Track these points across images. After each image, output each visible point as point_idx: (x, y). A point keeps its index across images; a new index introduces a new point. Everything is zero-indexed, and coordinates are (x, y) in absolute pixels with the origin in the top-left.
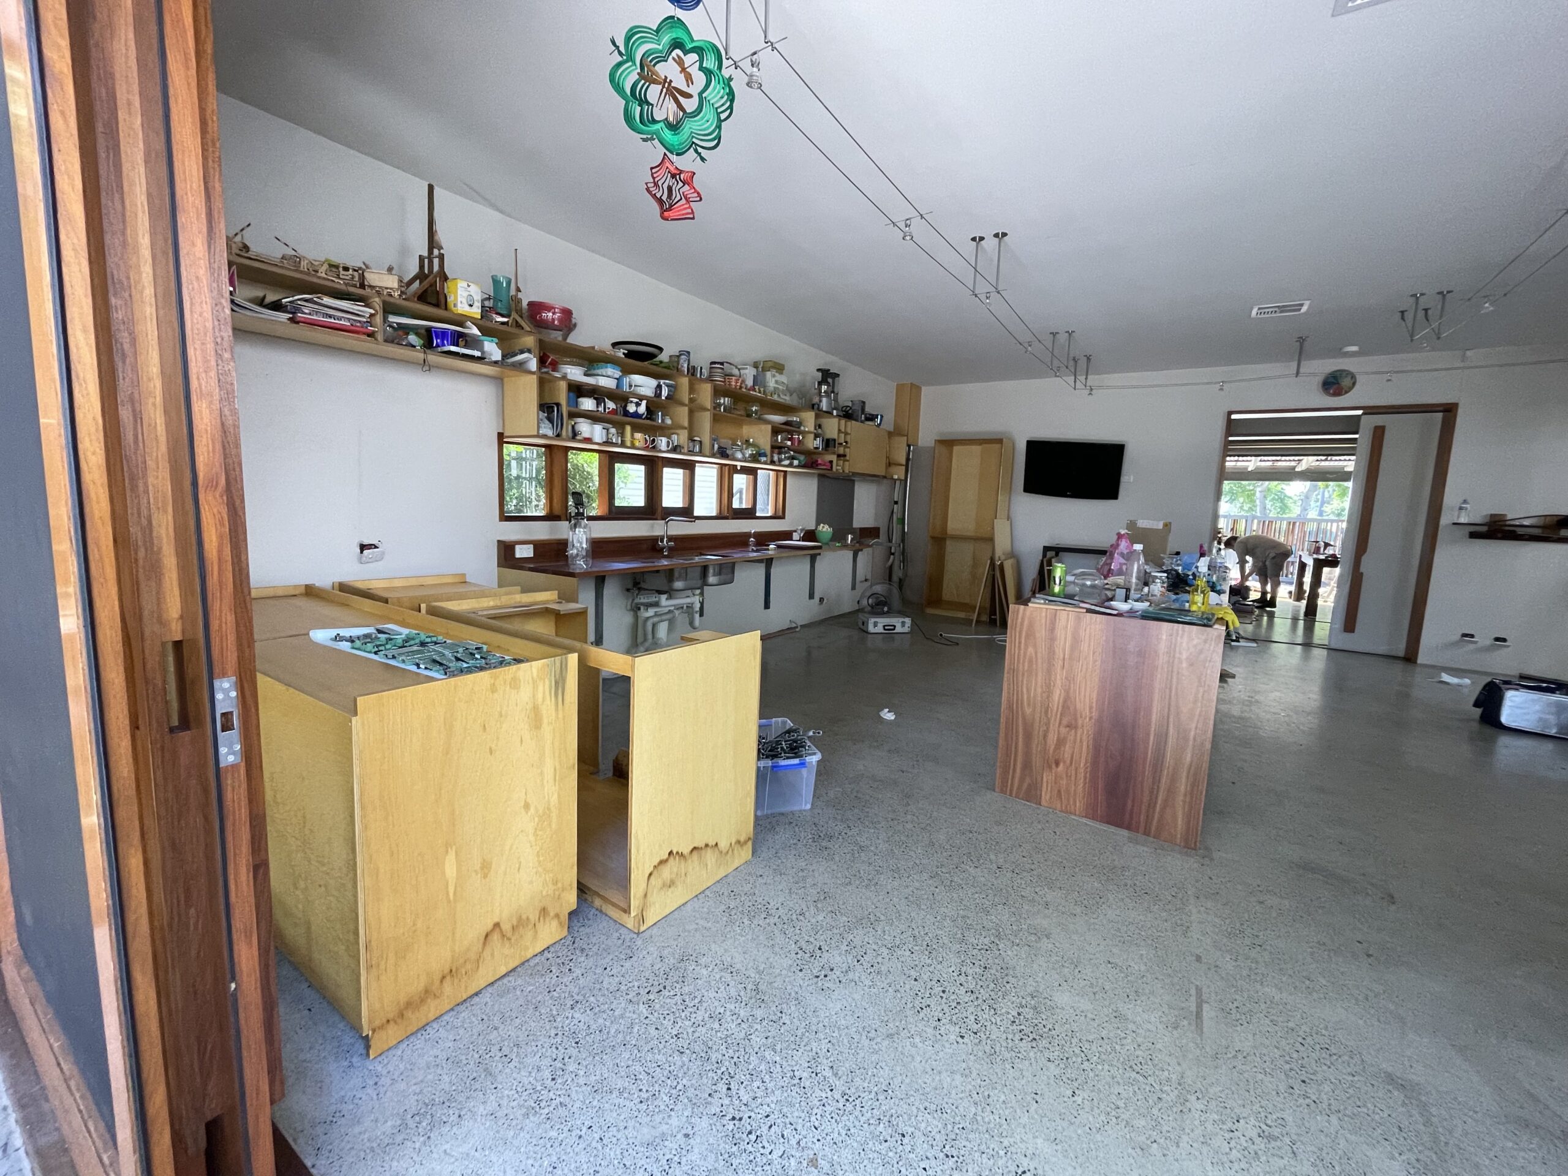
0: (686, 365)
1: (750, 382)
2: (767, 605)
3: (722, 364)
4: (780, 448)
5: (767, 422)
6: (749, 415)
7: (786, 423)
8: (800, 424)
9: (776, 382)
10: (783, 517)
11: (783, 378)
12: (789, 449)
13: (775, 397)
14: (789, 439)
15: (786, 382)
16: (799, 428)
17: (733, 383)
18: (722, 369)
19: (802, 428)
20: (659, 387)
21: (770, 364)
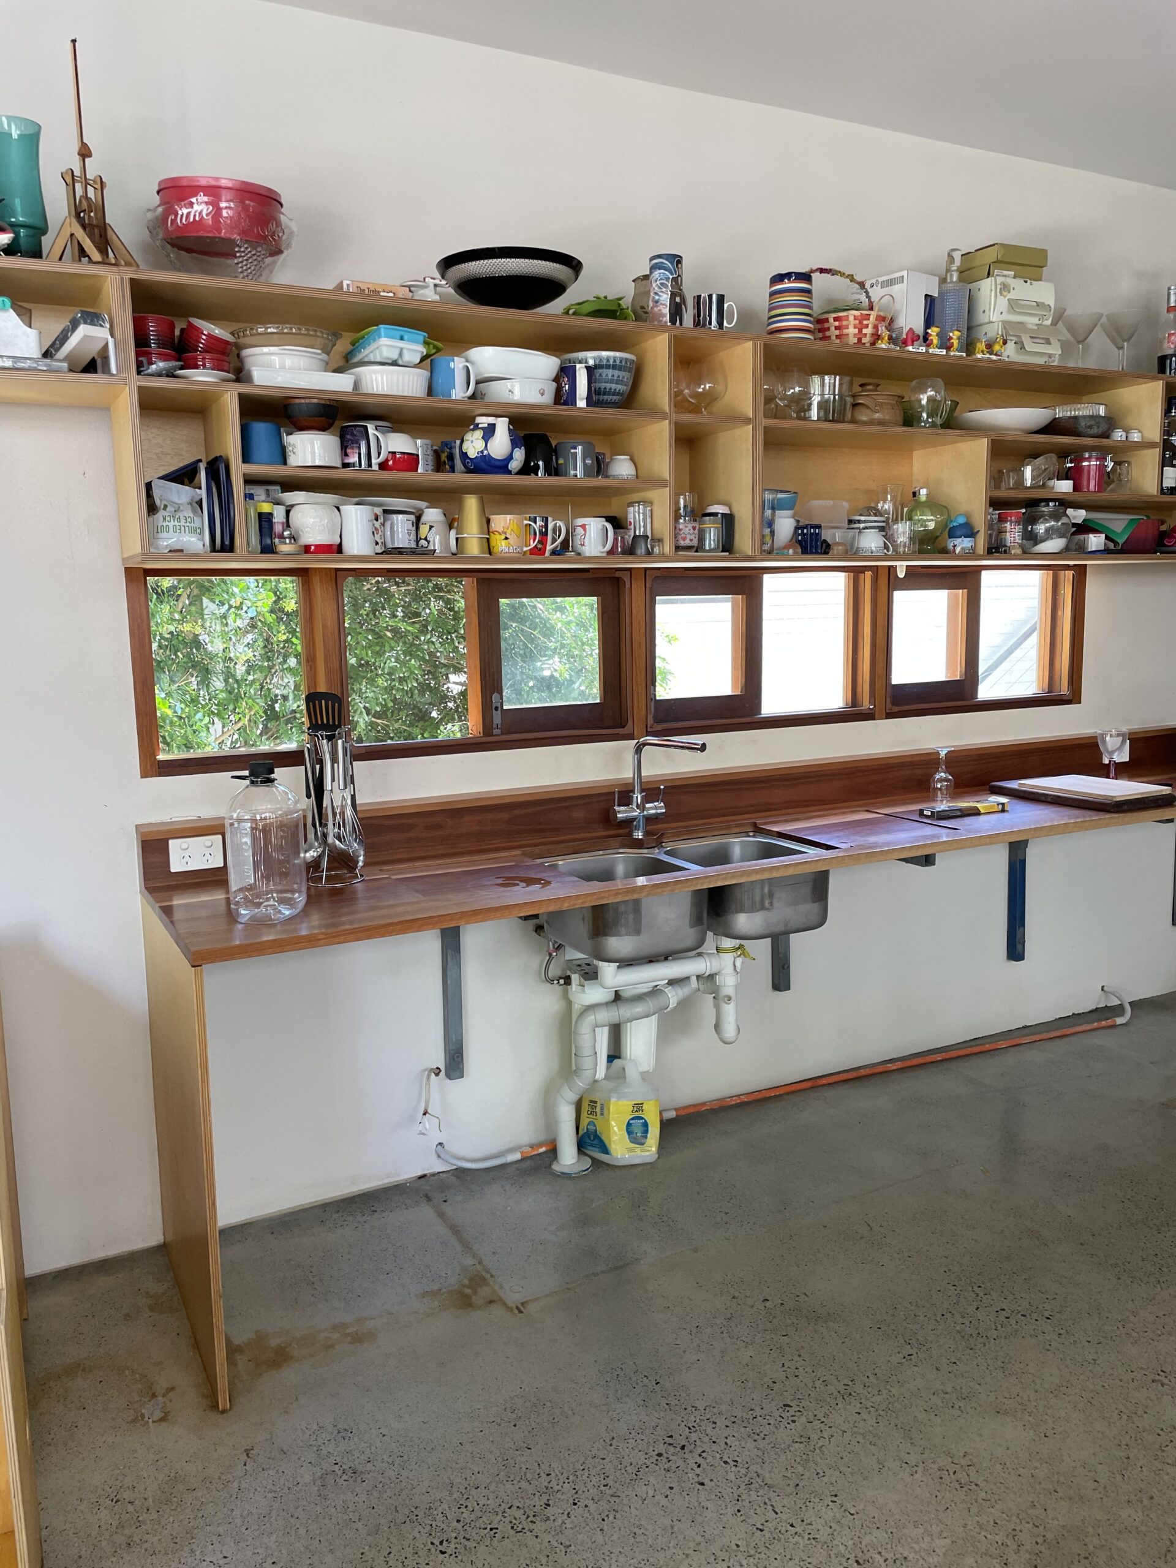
0: (665, 298)
1: (911, 319)
2: (1015, 950)
3: (806, 277)
4: (1033, 503)
5: (979, 430)
6: (909, 419)
7: (1053, 427)
8: (1110, 423)
9: (1013, 305)
10: (1074, 697)
11: (1043, 292)
12: (1064, 503)
13: (1010, 353)
14: (1066, 475)
15: (1050, 300)
16: (1106, 435)
17: (852, 331)
18: (808, 292)
19: (1119, 435)
20: (566, 372)
21: (991, 256)
